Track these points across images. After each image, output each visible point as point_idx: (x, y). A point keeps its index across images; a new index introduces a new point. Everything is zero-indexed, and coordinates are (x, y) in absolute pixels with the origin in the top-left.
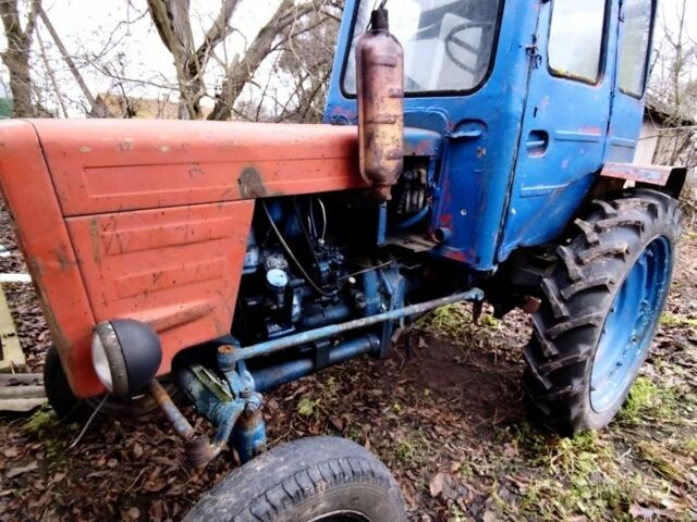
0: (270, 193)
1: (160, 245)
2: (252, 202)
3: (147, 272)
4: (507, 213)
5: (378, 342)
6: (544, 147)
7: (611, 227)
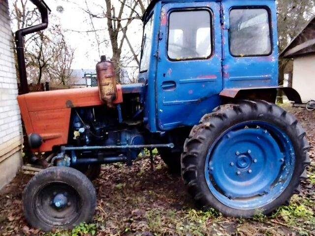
0: (75, 106)
1: (48, 119)
2: (70, 109)
3: (45, 125)
4: (157, 111)
5: (126, 158)
6: (175, 86)
7: (210, 116)
